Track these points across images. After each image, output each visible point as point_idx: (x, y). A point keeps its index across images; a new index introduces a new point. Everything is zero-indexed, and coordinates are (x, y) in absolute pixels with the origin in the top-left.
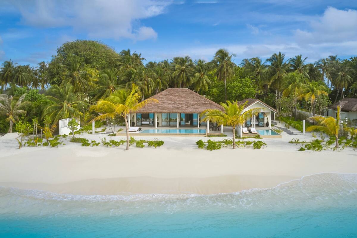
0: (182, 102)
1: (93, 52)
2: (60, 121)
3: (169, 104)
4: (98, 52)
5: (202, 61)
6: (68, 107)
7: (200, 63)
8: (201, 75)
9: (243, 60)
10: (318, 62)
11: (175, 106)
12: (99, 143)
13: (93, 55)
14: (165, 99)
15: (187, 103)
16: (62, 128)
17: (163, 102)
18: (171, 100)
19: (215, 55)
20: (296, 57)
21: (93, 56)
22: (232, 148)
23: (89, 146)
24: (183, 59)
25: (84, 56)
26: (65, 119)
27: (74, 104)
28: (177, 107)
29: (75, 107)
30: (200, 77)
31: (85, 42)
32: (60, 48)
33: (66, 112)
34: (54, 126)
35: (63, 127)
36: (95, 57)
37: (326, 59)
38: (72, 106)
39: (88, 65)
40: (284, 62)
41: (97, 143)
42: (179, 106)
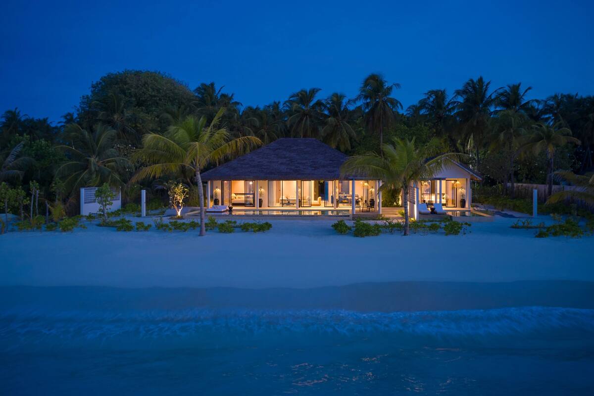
0: (305, 162)
1: (150, 90)
2: (83, 191)
3: (282, 164)
4: (160, 89)
5: (339, 95)
6: (99, 166)
7: (335, 99)
8: (338, 122)
9: (409, 108)
10: (546, 102)
11: (293, 167)
12: (149, 226)
13: (150, 93)
14: (273, 156)
15: (314, 162)
16: (85, 203)
17: (271, 162)
18: (285, 158)
19: (362, 85)
20: (509, 86)
21: (152, 96)
22: (403, 233)
23: (130, 231)
24: (306, 92)
25: (136, 96)
26: (92, 187)
27: (109, 162)
28: (296, 168)
29: (112, 168)
30: (336, 125)
31: (138, 74)
32: (97, 83)
33: (94, 176)
34: (72, 200)
35: (87, 201)
36: (155, 96)
37: (560, 95)
38: (105, 166)
39: (140, 108)
40: (488, 94)
41: (146, 225)
42: (299, 167)
